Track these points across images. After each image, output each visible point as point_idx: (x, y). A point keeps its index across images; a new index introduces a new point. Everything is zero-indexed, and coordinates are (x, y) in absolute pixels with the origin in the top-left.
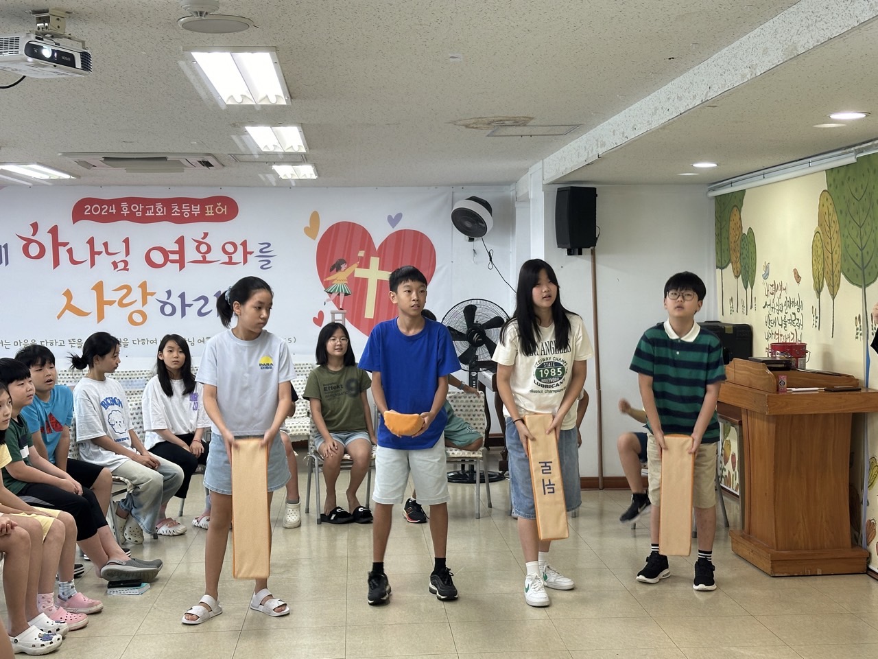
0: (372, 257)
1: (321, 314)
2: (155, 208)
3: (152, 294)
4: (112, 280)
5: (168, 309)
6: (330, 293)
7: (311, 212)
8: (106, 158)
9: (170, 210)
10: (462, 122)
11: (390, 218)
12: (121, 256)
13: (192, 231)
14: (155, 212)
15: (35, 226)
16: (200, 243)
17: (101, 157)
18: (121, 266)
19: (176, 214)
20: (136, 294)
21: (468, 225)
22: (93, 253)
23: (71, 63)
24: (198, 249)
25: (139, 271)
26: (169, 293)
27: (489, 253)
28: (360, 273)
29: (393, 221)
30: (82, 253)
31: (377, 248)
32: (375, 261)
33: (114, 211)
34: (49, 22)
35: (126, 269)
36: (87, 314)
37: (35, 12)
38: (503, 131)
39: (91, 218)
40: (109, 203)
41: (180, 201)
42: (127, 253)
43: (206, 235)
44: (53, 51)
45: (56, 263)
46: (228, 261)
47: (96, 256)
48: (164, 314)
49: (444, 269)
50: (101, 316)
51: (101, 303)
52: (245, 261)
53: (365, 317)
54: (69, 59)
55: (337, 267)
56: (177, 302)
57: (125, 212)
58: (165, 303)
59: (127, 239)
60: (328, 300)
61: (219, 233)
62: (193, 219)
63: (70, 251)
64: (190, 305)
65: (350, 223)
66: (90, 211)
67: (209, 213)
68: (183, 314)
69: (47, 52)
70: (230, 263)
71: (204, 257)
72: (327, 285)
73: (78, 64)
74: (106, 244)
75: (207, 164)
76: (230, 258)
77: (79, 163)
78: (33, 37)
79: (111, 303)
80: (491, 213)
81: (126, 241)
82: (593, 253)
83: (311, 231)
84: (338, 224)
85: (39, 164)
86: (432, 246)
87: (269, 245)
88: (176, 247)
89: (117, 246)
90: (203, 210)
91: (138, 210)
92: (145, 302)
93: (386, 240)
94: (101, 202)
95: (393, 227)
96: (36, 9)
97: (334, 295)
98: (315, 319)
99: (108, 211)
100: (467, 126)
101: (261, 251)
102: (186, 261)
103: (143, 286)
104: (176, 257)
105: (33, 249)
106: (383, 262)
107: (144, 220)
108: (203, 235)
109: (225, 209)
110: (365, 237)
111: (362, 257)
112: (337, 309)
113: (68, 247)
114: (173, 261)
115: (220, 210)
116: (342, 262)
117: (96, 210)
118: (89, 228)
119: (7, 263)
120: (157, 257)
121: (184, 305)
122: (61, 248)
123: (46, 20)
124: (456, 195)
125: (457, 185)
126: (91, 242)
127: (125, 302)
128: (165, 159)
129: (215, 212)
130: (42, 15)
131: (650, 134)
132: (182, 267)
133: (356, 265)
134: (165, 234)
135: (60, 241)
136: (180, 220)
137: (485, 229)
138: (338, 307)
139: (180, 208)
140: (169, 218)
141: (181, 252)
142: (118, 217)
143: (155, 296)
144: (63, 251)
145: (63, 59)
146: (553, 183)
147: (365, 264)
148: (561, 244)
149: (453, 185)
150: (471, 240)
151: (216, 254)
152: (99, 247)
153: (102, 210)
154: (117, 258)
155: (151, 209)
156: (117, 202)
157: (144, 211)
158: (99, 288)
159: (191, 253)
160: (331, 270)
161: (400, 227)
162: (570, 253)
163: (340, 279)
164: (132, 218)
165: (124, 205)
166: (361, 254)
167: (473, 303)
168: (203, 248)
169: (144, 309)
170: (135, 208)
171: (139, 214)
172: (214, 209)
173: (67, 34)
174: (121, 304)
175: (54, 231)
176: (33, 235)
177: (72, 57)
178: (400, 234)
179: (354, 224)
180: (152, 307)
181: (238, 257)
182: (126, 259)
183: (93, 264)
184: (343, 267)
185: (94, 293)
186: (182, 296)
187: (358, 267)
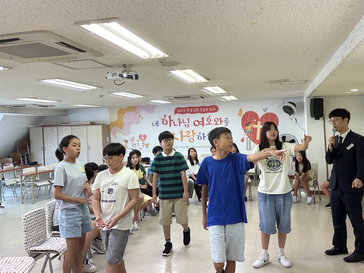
0: (258, 122)
1: (243, 139)
2: (196, 110)
3: (195, 133)
4: (185, 130)
5: (200, 138)
6: (246, 132)
7: (240, 109)
8: (174, 98)
9: (200, 110)
10: (268, 82)
11: (264, 109)
12: (187, 123)
13: (206, 115)
14: (196, 111)
15: (165, 116)
16: (208, 119)
17: (173, 97)
18: (187, 126)
19: (201, 111)
20: (191, 134)
21: (288, 110)
22: (180, 123)
23: (132, 78)
24: (207, 120)
25: (192, 127)
26: (200, 133)
27: (296, 119)
28: (255, 126)
29: (265, 110)
30: (177, 123)
31: (260, 118)
32: (259, 123)
33: (185, 111)
34: (126, 68)
35: (188, 127)
36: (179, 139)
37: (123, 65)
38: (282, 83)
39: (179, 113)
40: (184, 108)
41: (202, 107)
42: (189, 122)
43: (210, 116)
44: (127, 75)
45: (170, 126)
46: (216, 123)
47: (181, 123)
48: (198, 139)
49: (281, 124)
50: (182, 140)
51: (182, 136)
52: (221, 124)
53: (257, 139)
54: (131, 77)
55: (248, 125)
56: (202, 136)
57: (188, 111)
58: (199, 136)
59: (189, 118)
60: (245, 134)
61: (213, 116)
62: (206, 112)
63: (174, 122)
64: (206, 137)
65: (251, 111)
66: (179, 111)
67: (211, 110)
68: (204, 139)
69: (125, 75)
70: (216, 124)
71: (209, 123)
72: (245, 130)
73: (134, 78)
74: (183, 120)
75: (203, 98)
76: (217, 123)
77: (169, 99)
78: (121, 72)
79: (185, 136)
80: (296, 107)
81: (188, 119)
82: (324, 119)
83: (240, 114)
84: (248, 112)
85: (159, 100)
86: (277, 117)
87: (228, 119)
88: (202, 120)
89: (186, 120)
90: (209, 109)
91: (191, 110)
92: (193, 136)
93: (263, 116)
94: (182, 108)
95: (265, 112)
96: (123, 64)
97: (247, 133)
98: (241, 140)
99: (183, 111)
100: (270, 83)
101: (225, 121)
102: (204, 124)
103: (193, 131)
104: (202, 123)
105: (165, 122)
106: (262, 122)
107: (193, 113)
108: (209, 117)
109: (215, 109)
110: (256, 116)
111: (255, 122)
112: (247, 137)
113: (173, 121)
114: (201, 124)
115: (213, 109)
116: (250, 123)
117: (180, 111)
118: (179, 116)
119: (158, 126)
120: (197, 123)
121: (204, 137)
122: (171, 121)
123: (125, 67)
124: (284, 102)
125: (285, 98)
126: (179, 119)
127: (188, 136)
128: (190, 97)
129: (212, 110)
130: (125, 66)
131: (322, 82)
132: (203, 126)
133: (253, 124)
134: (198, 116)
135: (171, 119)
136: (203, 112)
137: (294, 112)
138: (248, 136)
139: (203, 109)
140: (199, 112)
141: (203, 121)
142: (186, 112)
143: (196, 134)
144: (172, 122)
145: (130, 77)
146: (309, 97)
147: (256, 123)
148: (312, 116)
149: (284, 99)
150: (290, 115)
151: (213, 122)
152: (181, 121)
153: (182, 110)
154: (186, 124)
155: (194, 110)
156: (186, 108)
157: (193, 110)
158: (181, 132)
159: (206, 122)
160: (246, 126)
161: (266, 112)
162: (315, 119)
163: (249, 128)
164: (190, 112)
165: (188, 109)
166: (255, 120)
167: (285, 135)
168: (209, 120)
169: (193, 138)
170: (190, 110)
171: (191, 111)
172: (212, 109)
173: (131, 70)
174: (187, 137)
175: (170, 117)
176: (165, 118)
177: (132, 76)
178: (267, 115)
179: (253, 112)
180: (195, 137)
181: (219, 122)
182: (189, 124)
183: (180, 126)
184: (250, 124)
185: (180, 133)
186: (203, 134)
187: (254, 124)
